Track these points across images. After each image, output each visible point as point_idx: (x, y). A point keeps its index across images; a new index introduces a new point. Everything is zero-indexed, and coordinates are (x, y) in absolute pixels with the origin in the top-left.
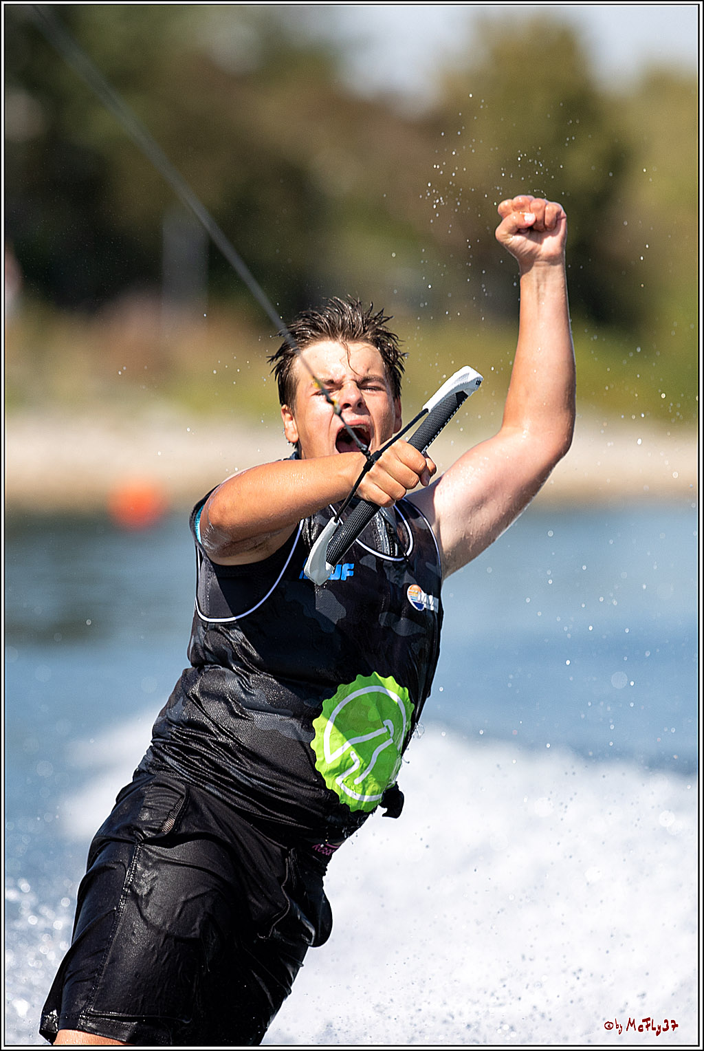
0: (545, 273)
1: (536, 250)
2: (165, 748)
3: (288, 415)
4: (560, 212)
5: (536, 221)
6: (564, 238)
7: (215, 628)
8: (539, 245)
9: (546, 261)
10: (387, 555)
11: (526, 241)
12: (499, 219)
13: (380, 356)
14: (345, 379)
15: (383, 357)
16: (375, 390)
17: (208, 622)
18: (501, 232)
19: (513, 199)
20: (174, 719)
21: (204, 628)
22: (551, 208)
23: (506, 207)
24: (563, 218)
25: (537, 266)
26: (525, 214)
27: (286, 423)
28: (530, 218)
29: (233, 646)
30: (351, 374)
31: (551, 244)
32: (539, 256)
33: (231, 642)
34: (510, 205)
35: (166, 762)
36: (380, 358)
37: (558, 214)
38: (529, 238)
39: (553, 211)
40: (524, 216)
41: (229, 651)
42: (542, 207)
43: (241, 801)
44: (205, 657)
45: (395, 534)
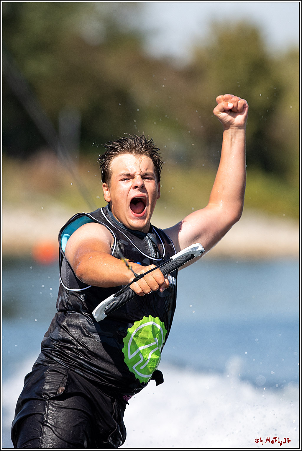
0: (236, 132)
1: (232, 121)
2: (52, 352)
3: (106, 188)
4: (246, 104)
5: (233, 107)
6: (246, 117)
7: (73, 294)
8: (234, 118)
9: (236, 127)
10: (153, 258)
11: (227, 116)
12: (216, 104)
13: (152, 162)
14: (136, 174)
15: (153, 162)
16: (150, 179)
17: (69, 291)
18: (216, 110)
19: (223, 95)
20: (55, 338)
21: (67, 294)
22: (241, 102)
23: (220, 99)
24: (247, 107)
25: (232, 129)
26: (228, 103)
27: (105, 192)
28: (230, 106)
29: (82, 302)
30: (139, 172)
31: (240, 119)
32: (233, 124)
33: (81, 301)
34: (222, 98)
35: (54, 359)
36: (152, 163)
37: (244, 105)
38: (229, 114)
39: (242, 103)
40: (227, 104)
41: (81, 305)
42: (237, 101)
43: (92, 376)
44: (68, 307)
45: (157, 247)
